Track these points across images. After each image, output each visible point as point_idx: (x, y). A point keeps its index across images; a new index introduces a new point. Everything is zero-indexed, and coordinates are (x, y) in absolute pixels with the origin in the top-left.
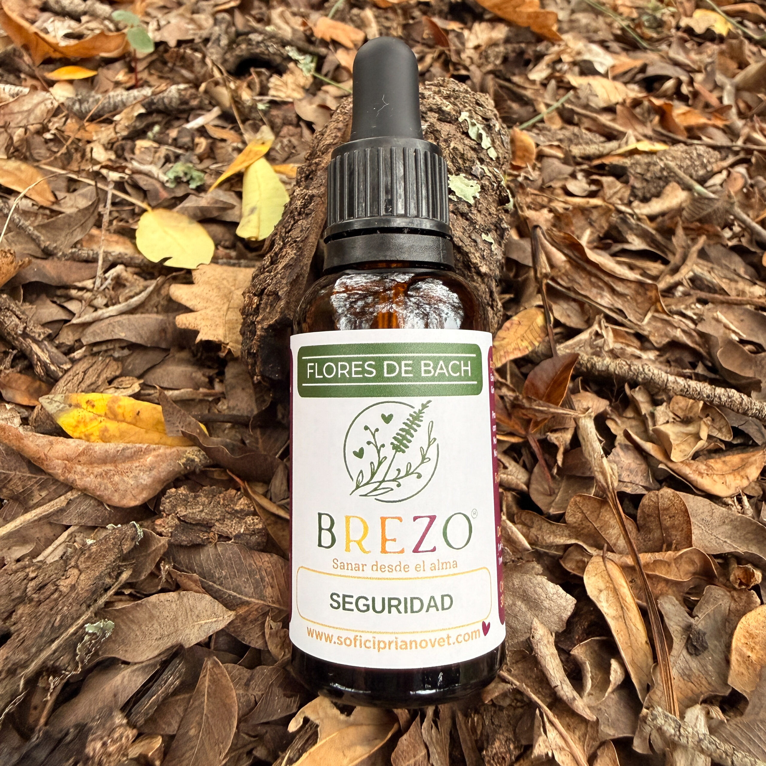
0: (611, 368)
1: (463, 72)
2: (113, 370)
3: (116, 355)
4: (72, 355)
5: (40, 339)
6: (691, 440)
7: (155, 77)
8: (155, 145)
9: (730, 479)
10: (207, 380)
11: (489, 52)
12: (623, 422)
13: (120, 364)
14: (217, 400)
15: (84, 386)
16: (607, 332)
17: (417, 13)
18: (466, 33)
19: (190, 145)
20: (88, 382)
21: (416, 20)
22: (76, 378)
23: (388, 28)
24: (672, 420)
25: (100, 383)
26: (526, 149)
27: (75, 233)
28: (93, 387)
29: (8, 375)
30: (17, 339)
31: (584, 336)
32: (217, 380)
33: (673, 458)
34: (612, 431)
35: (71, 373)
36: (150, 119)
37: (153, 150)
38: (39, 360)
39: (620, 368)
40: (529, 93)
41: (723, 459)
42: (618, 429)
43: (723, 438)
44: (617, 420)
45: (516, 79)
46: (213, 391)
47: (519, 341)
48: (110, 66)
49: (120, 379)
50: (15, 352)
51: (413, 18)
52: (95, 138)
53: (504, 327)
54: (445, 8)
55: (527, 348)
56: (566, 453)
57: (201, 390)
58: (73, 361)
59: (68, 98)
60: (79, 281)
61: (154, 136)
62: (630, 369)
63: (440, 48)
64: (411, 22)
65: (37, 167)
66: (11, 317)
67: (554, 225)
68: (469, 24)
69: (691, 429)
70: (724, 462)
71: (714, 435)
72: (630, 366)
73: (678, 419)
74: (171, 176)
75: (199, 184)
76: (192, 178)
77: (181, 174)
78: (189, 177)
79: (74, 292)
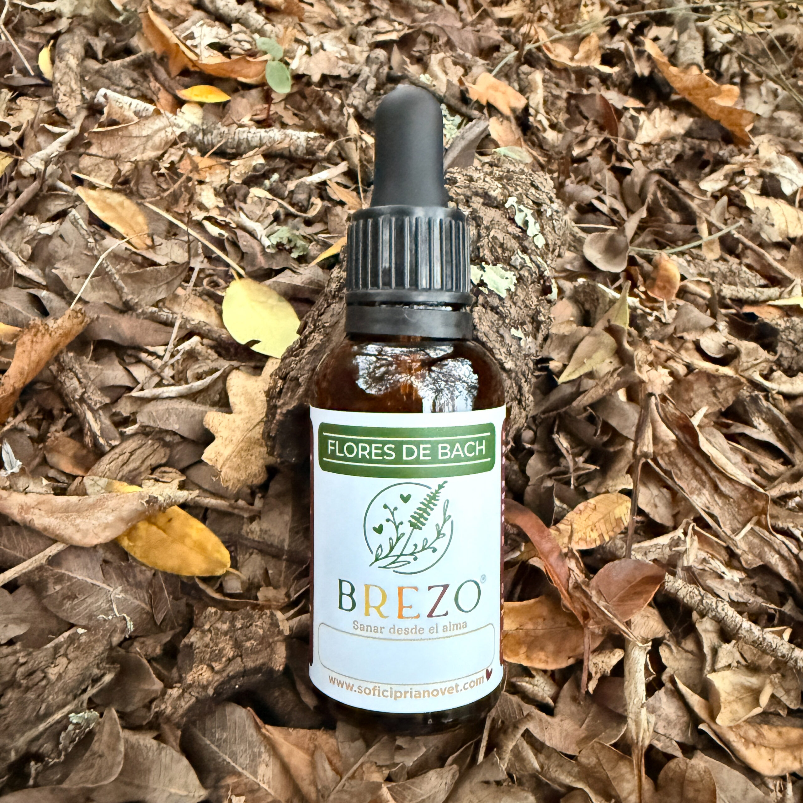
0: (681, 594)
1: (626, 165)
2: (160, 457)
3: (168, 438)
4: (125, 429)
5: (96, 408)
6: (748, 699)
7: (290, 114)
8: (270, 196)
9: (780, 755)
10: (249, 491)
11: (663, 147)
12: (679, 652)
13: (168, 451)
14: (252, 519)
15: (126, 469)
16: (692, 540)
17: (595, 80)
18: (642, 117)
19: (305, 204)
20: (131, 466)
21: (592, 90)
22: (121, 458)
23: (557, 97)
24: (735, 664)
25: (143, 469)
26: (669, 280)
27: (160, 290)
28: (134, 473)
29: (56, 438)
30: (74, 403)
31: (664, 540)
32: (260, 495)
33: (718, 720)
34: (664, 660)
35: (117, 450)
37: (265, 202)
38: (90, 429)
39: (691, 597)
40: (694, 204)
41: (780, 729)
42: (671, 657)
43: (788, 703)
44: (673, 647)
45: (684, 184)
46: (251, 507)
47: (589, 529)
49: (163, 469)
50: (69, 415)
51: (589, 86)
52: (208, 180)
53: (575, 509)
54: (628, 81)
55: (595, 541)
56: (603, 679)
57: (241, 503)
58: (124, 437)
60: (153, 345)
61: (271, 185)
62: (701, 601)
63: (606, 135)
64: (585, 92)
65: (141, 205)
66: (72, 379)
67: (670, 391)
68: (651, 104)
69: (754, 681)
70: (780, 733)
71: (778, 695)
72: (702, 597)
73: (743, 663)
74: (274, 240)
75: (301, 254)
76: (295, 247)
77: (285, 241)
78: (292, 245)
79: (144, 356)
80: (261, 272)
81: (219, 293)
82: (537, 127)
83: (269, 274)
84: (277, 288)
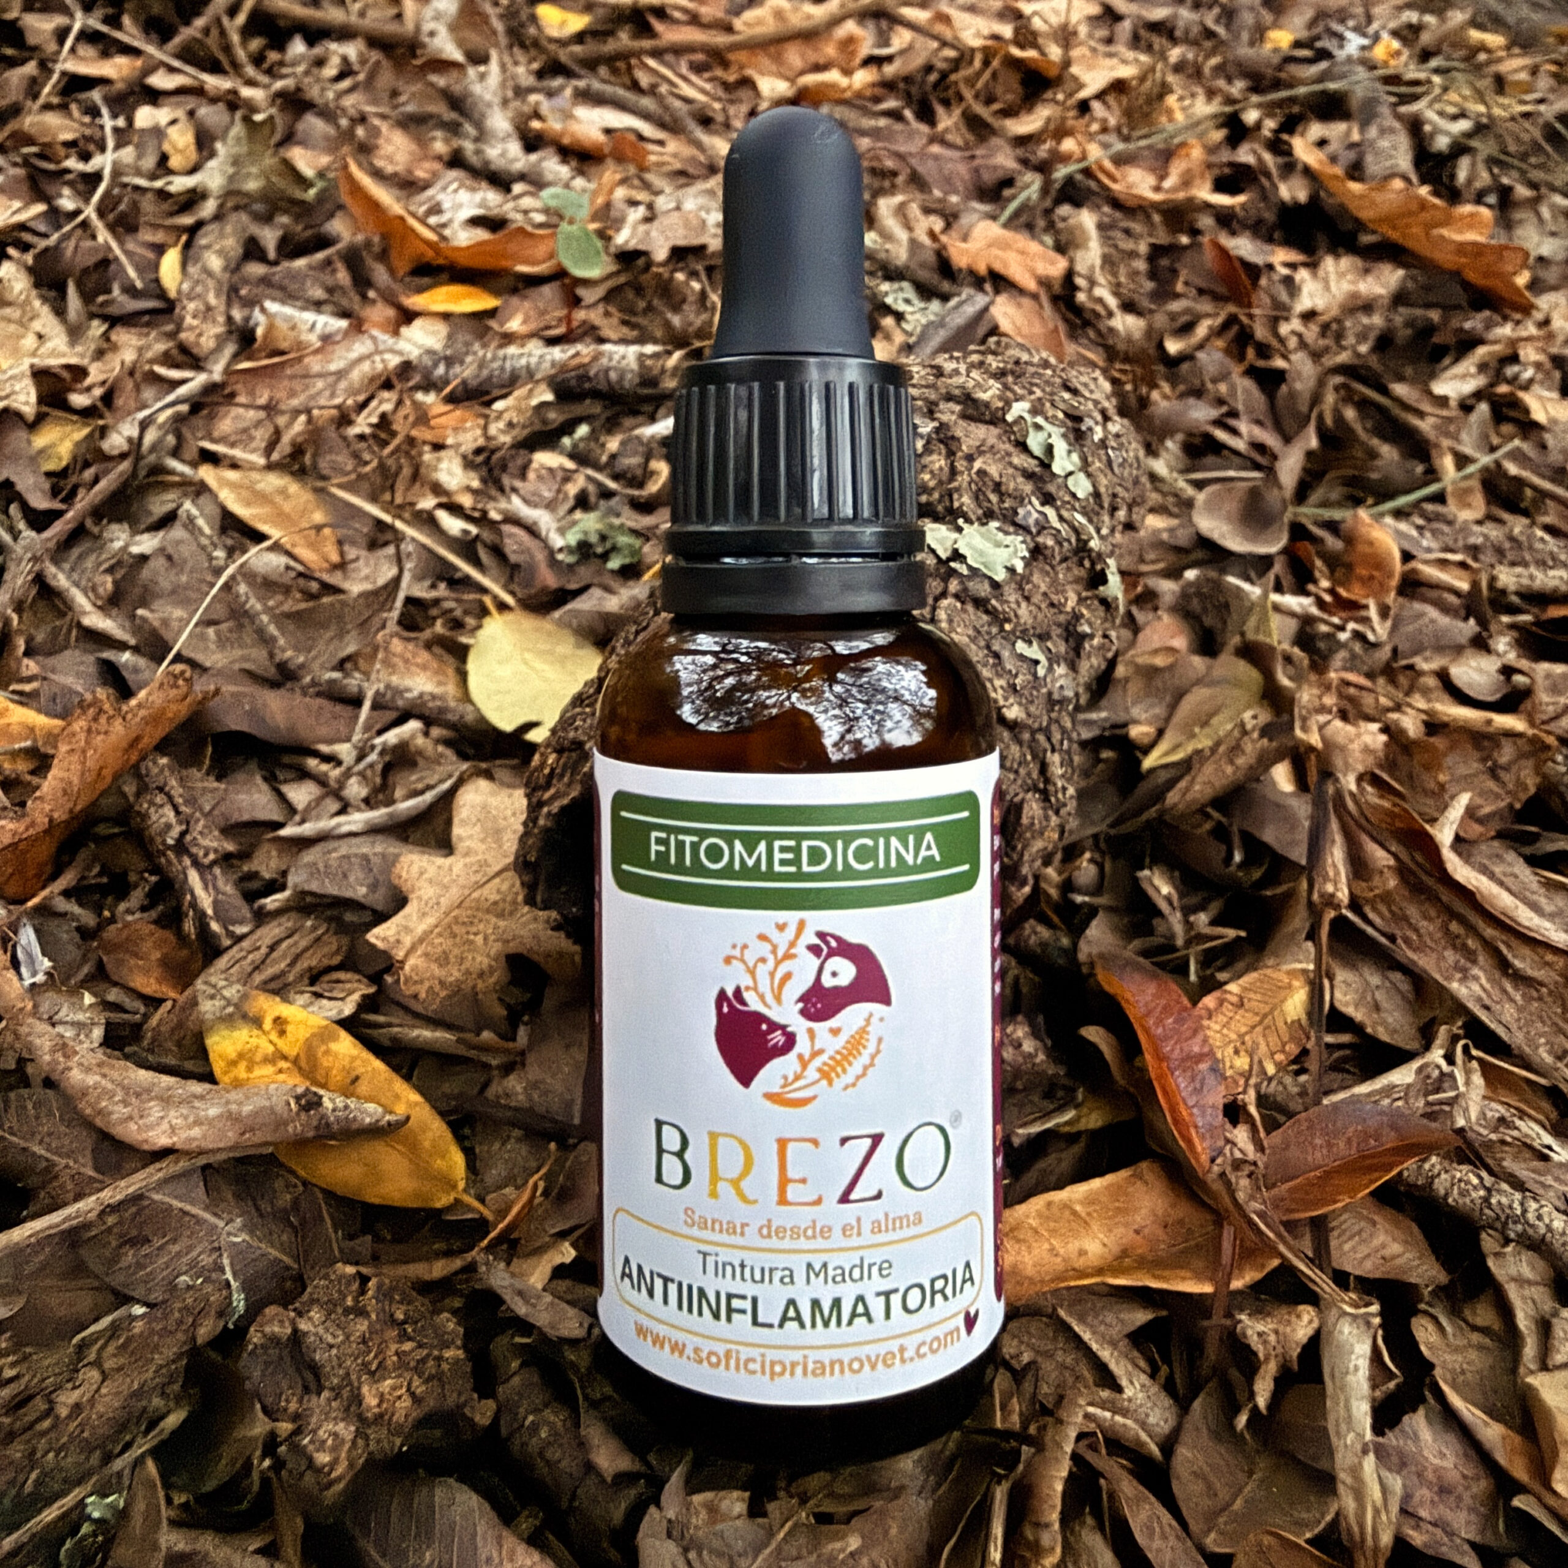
0: (1440, 1185)
1: (1279, 363)
2: (327, 952)
3: (348, 916)
4: (263, 901)
5: (207, 862)
7: (615, 321)
8: (570, 465)
11: (1348, 324)
12: (1458, 1330)
13: (346, 941)
14: (509, 1067)
15: (259, 978)
16: (1468, 1075)
19: (639, 472)
20: (269, 972)
22: (250, 957)
23: (1133, 254)
25: (292, 977)
26: (1379, 563)
27: (348, 638)
28: (278, 982)
29: (127, 925)
30: (165, 854)
31: (1403, 1078)
32: (525, 1018)
34: (1423, 1347)
35: (245, 944)
36: (578, 410)
37: (560, 475)
38: (194, 905)
39: (1462, 1192)
40: (1426, 426)
42: (1442, 1344)
44: (1444, 1321)
45: (1400, 389)
46: (510, 1045)
48: (533, 292)
49: (335, 975)
50: (155, 878)
51: (1193, 233)
52: (450, 441)
54: (1270, 216)
58: (261, 917)
59: (430, 352)
60: (331, 742)
61: (575, 446)
63: (1231, 309)
64: (1186, 240)
65: (319, 491)
66: (161, 806)
67: (1386, 764)
72: (1489, 1191)
74: (572, 538)
75: (627, 561)
76: (614, 549)
77: (593, 539)
78: (608, 545)
79: (312, 763)
80: (545, 599)
81: (464, 640)
82: (1094, 311)
83: (561, 597)
84: (575, 622)
